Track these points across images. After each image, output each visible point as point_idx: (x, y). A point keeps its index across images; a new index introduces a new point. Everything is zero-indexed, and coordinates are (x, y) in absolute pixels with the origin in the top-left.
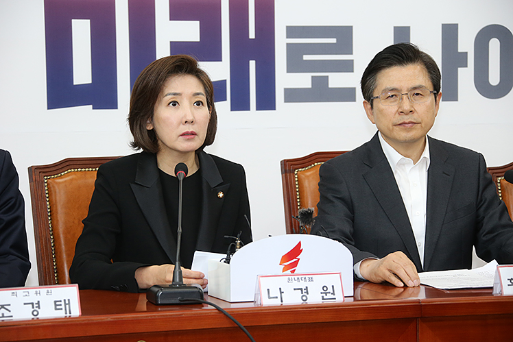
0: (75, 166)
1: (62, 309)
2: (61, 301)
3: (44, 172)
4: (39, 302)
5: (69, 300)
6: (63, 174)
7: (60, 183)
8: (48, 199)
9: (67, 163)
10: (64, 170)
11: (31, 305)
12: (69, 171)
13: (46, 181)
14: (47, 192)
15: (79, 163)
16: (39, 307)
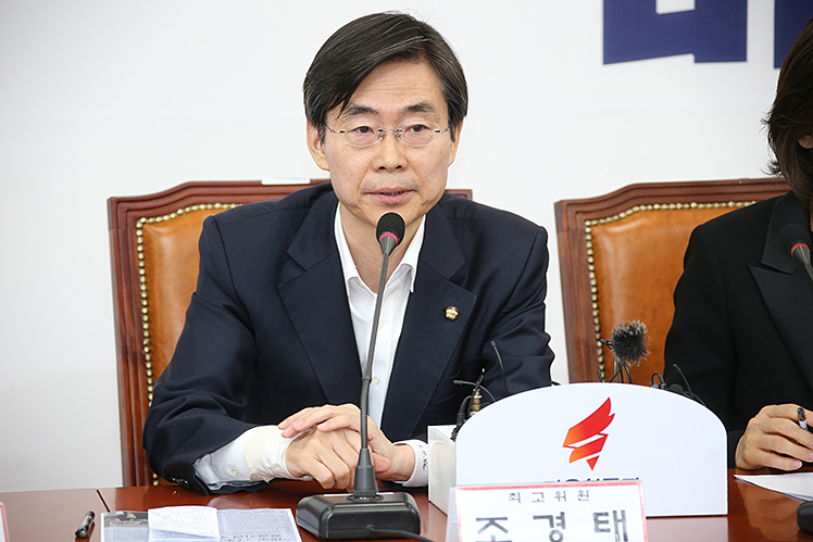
0: (647, 201)
1: (609, 530)
2: (607, 514)
3: (584, 212)
4: (562, 514)
5: (623, 512)
6: (622, 215)
7: (616, 235)
8: (591, 268)
9: (633, 194)
10: (625, 206)
11: (547, 521)
12: (636, 209)
13: (588, 230)
14: (590, 252)
15: (655, 192)
16: (563, 524)
